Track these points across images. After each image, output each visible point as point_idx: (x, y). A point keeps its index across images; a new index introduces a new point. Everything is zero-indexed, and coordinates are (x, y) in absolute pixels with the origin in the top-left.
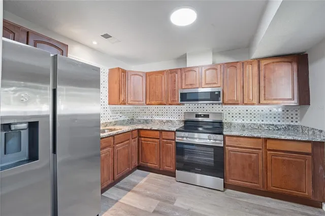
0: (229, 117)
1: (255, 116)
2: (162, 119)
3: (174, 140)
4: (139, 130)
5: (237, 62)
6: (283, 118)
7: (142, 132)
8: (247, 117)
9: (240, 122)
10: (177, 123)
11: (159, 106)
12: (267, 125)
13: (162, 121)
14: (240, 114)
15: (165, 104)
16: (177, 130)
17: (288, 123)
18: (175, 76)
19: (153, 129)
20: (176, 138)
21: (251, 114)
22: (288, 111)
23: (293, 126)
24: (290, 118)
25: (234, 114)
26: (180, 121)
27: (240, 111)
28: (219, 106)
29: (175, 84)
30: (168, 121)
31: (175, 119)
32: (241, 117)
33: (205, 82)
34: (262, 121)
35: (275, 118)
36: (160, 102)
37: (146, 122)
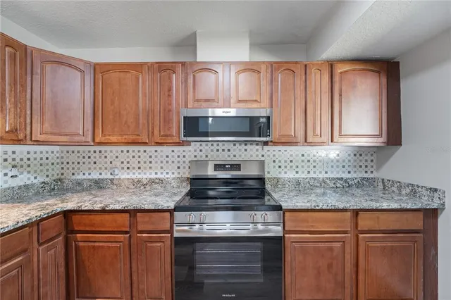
0: (274, 167)
1: (314, 164)
2: (139, 176)
3: (171, 231)
4: (67, 214)
5: (296, 63)
6: (355, 166)
7: (75, 218)
8: (303, 167)
9: (291, 176)
10: (174, 184)
11: (131, 148)
12: (333, 179)
13: (139, 181)
14: (291, 161)
15: (145, 144)
16: (177, 208)
17: (361, 175)
18: (170, 79)
19: (111, 207)
20: (176, 228)
21: (309, 161)
22: (361, 155)
23: (368, 179)
24: (363, 167)
25: (283, 161)
26: (181, 180)
27: (291, 155)
28: (257, 147)
29: (169, 96)
30: (152, 182)
31: (170, 174)
32: (294, 167)
33: (237, 96)
34: (326, 173)
35: (344, 167)
36: (131, 138)
37: (99, 185)
